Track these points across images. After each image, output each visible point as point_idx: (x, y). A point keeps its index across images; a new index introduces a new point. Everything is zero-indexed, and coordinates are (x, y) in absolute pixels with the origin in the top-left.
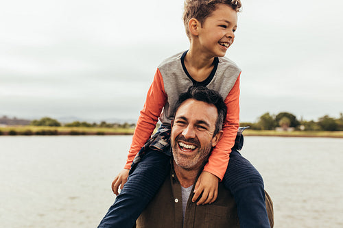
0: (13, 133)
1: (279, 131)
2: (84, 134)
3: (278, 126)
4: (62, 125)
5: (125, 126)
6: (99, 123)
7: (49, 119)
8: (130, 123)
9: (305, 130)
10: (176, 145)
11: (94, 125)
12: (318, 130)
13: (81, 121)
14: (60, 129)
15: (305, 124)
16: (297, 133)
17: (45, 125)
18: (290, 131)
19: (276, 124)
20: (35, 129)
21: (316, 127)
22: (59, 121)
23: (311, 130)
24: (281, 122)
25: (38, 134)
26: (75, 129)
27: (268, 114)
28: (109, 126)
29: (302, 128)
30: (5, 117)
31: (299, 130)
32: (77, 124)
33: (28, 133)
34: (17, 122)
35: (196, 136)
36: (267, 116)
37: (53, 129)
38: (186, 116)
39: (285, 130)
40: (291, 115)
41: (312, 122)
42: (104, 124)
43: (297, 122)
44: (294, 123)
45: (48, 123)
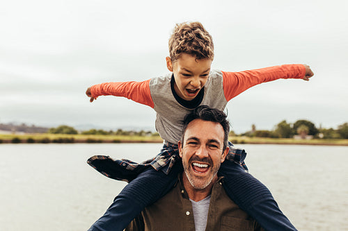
0: (31, 141)
1: (297, 139)
2: (100, 142)
3: (296, 134)
4: (79, 132)
5: (140, 134)
6: (115, 130)
7: (66, 127)
8: (146, 130)
9: (324, 138)
10: (190, 167)
11: (111, 133)
12: (338, 138)
13: (98, 129)
14: (76, 137)
15: (324, 131)
16: (316, 141)
17: (63, 133)
18: (309, 138)
19: (293, 132)
20: (52, 137)
21: (335, 135)
22: (76, 128)
23: (331, 138)
24: (299, 130)
25: (55, 141)
26: (92, 137)
27: (285, 122)
28: (125, 134)
29: (321, 135)
30: (24, 125)
31: (318, 138)
32: (94, 132)
33: (46, 141)
34: (35, 129)
35: (209, 155)
36: (284, 124)
37: (69, 137)
38: (198, 137)
39: (304, 138)
40: (309, 122)
41: (331, 130)
42: (120, 132)
43: (316, 129)
44: (312, 131)
45: (65, 130)
